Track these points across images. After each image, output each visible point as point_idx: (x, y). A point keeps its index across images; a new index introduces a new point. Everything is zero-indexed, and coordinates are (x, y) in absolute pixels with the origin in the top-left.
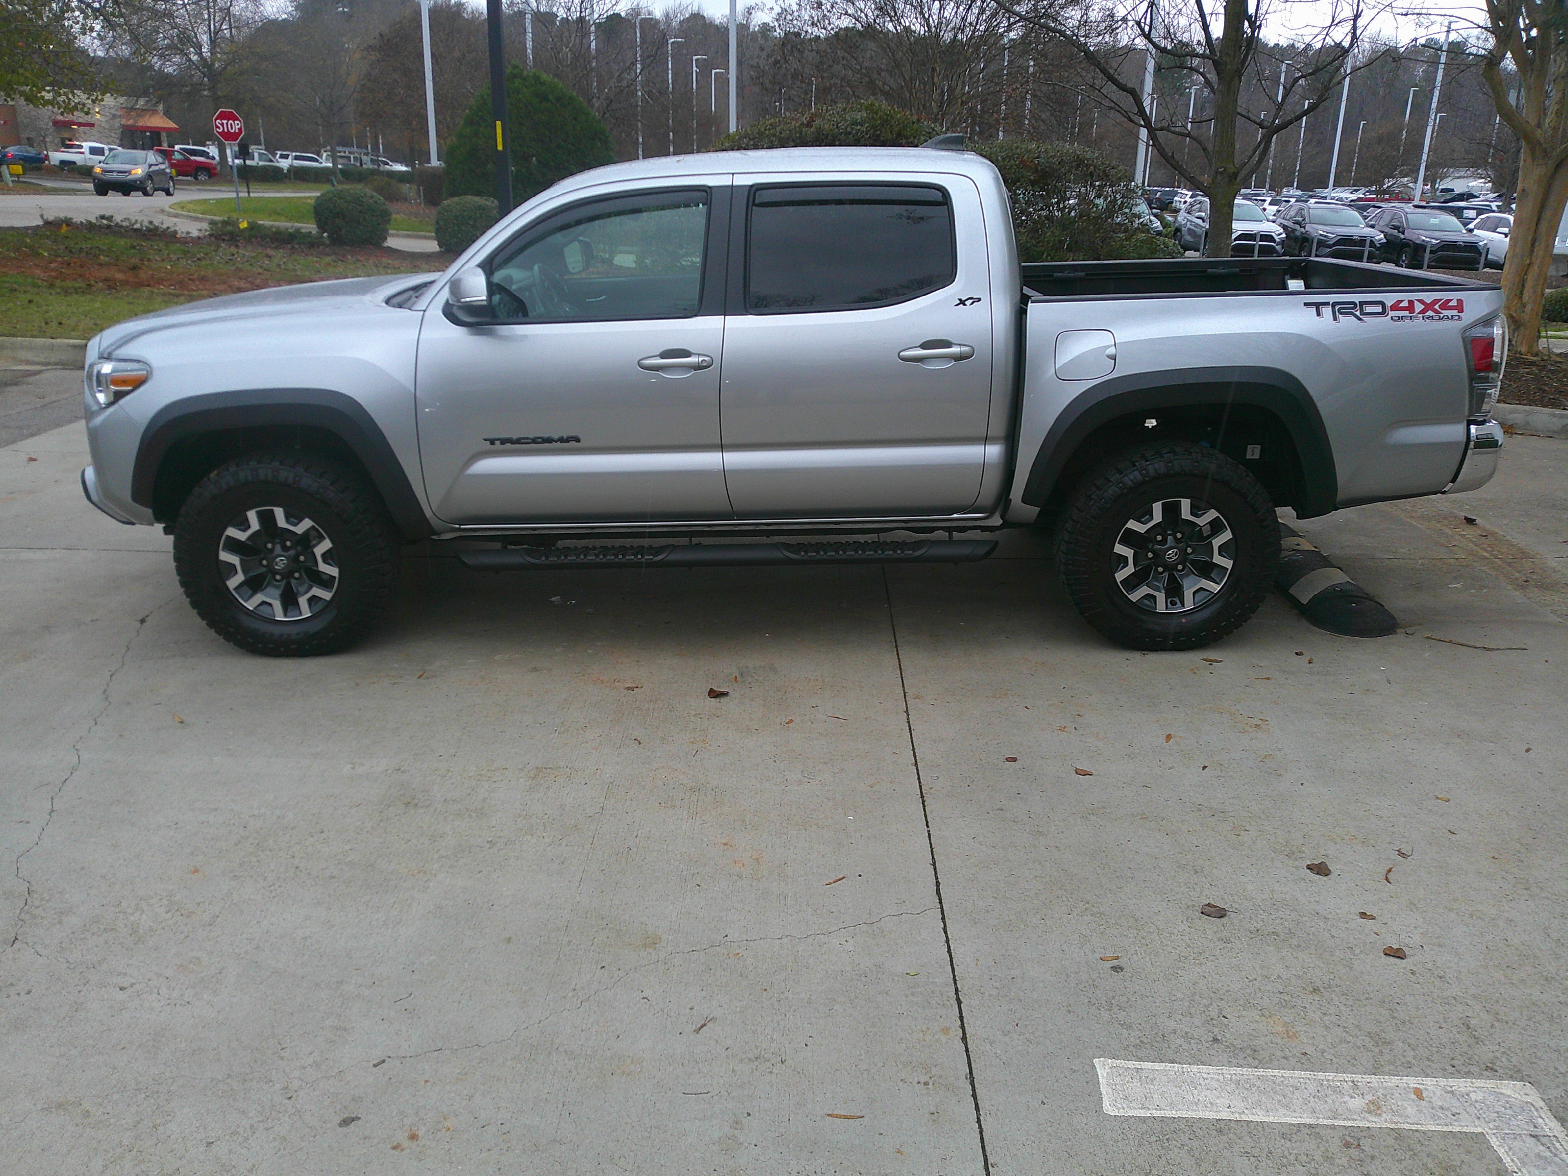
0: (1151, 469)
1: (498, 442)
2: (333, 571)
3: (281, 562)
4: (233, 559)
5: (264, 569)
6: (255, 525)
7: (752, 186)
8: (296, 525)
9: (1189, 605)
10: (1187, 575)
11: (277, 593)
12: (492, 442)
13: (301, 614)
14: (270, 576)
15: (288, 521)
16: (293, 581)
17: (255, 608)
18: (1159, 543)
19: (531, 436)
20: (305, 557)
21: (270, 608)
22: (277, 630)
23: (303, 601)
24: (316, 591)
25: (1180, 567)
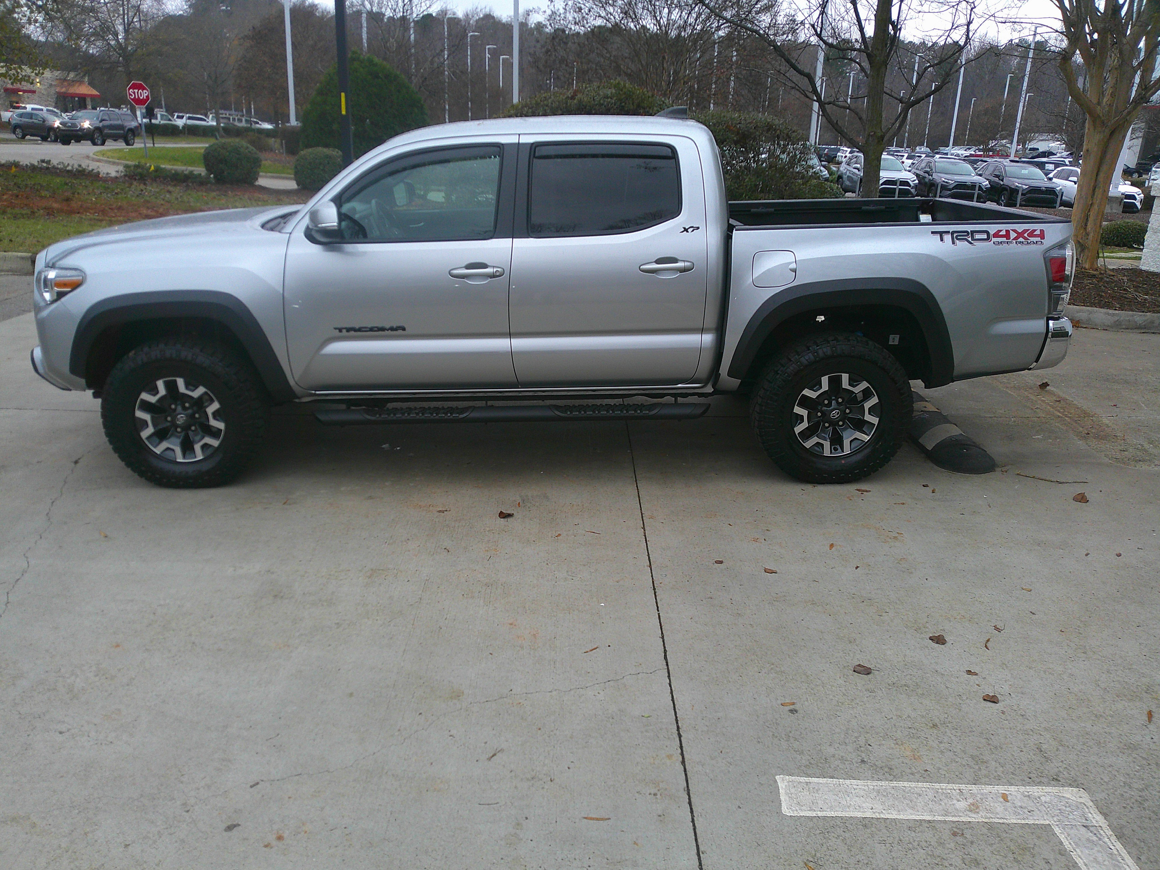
0: (820, 352)
1: (344, 331)
2: (220, 425)
3: (181, 419)
4: (146, 417)
5: (168, 424)
6: (162, 391)
7: (533, 144)
8: (193, 391)
9: (847, 451)
10: (845, 429)
11: (178, 441)
12: (340, 330)
13: (195, 457)
14: (172, 429)
15: (187, 388)
16: (190, 433)
17: (162, 453)
18: (826, 406)
19: (370, 326)
20: (200, 416)
21: (173, 453)
22: (177, 469)
23: (197, 447)
24: (208, 440)
25: (841, 423)
